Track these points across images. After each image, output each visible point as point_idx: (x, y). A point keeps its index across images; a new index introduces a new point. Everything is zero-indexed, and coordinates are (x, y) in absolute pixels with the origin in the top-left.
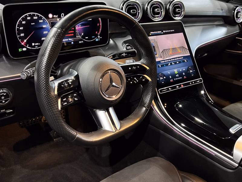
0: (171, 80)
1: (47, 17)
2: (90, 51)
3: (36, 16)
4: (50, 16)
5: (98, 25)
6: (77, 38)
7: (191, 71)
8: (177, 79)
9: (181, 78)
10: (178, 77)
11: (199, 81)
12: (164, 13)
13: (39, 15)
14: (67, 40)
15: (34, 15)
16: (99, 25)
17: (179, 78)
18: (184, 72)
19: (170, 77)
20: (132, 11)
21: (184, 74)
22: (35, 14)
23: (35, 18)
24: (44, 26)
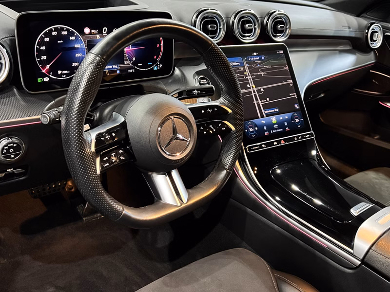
0: (267, 133)
1: (82, 33)
2: (144, 84)
3: (65, 31)
4: (87, 30)
5: (158, 45)
6: (126, 64)
7: (297, 120)
8: (276, 131)
9: (282, 130)
10: (276, 129)
11: (308, 136)
12: (259, 31)
13: (69, 30)
14: (111, 67)
15: (62, 29)
16: (160, 46)
17: (278, 130)
18: (287, 121)
19: (265, 128)
20: (209, 26)
21: (286, 124)
22: (64, 28)
23: (64, 33)
24: (77, 46)
